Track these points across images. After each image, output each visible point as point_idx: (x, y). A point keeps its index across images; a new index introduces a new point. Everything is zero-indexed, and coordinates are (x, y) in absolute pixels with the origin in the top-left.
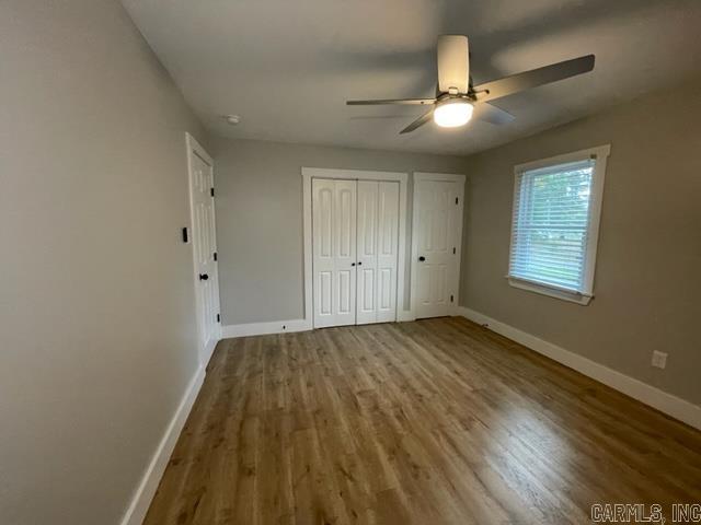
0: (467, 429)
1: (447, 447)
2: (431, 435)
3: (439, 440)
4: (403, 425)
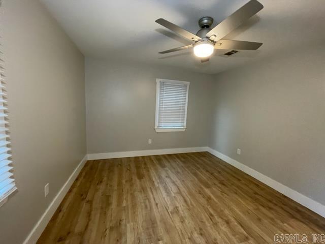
0: (177, 207)
1: (188, 199)
2: (195, 205)
3: (191, 202)
4: (208, 210)
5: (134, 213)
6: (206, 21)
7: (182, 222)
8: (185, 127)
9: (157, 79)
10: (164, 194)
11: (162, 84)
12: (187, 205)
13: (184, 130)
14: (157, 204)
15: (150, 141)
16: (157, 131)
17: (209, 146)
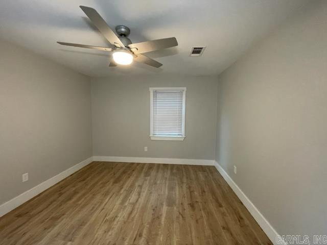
5: (79, 211)
6: (123, 30)
7: (105, 232)
8: (184, 136)
9: (150, 88)
10: (119, 201)
11: (155, 92)
12: (129, 217)
13: (182, 140)
14: (103, 209)
15: (146, 149)
16: (152, 139)
17: (216, 160)
